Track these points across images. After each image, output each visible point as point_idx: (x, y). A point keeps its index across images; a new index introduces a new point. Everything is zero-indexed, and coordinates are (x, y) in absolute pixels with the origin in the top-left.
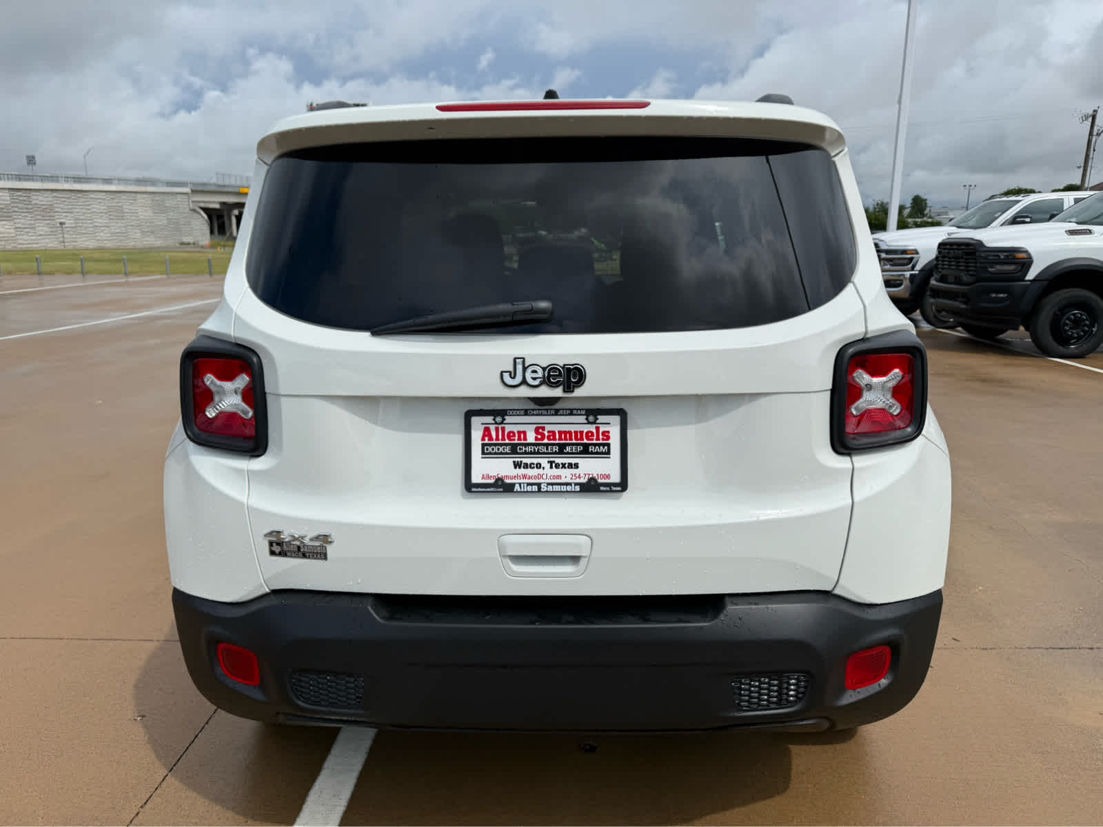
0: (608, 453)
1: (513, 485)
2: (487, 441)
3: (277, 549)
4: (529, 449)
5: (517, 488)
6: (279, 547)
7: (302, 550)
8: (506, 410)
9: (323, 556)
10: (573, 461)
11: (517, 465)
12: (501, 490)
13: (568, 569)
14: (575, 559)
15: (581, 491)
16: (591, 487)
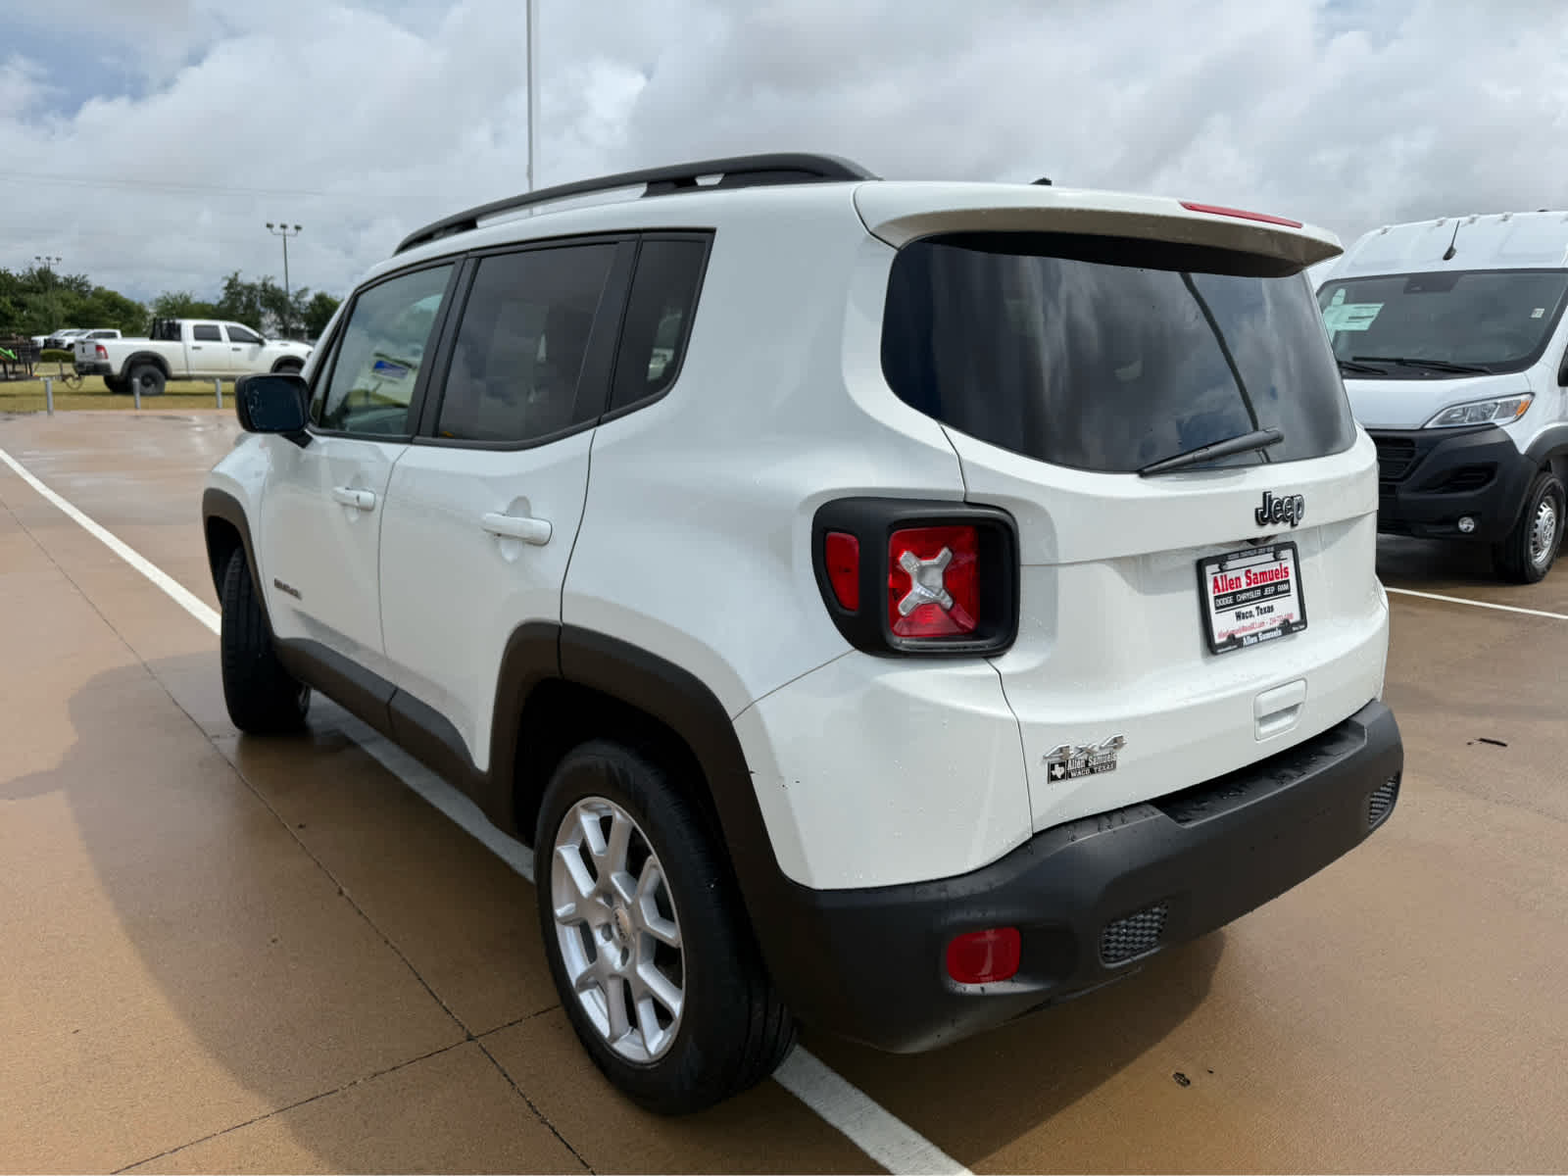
0: (1288, 591)
1: (1241, 639)
2: (1217, 594)
3: (1059, 771)
4: (1243, 597)
5: (1245, 643)
6: (1061, 768)
7: (1090, 765)
8: (1226, 555)
9: (1111, 765)
10: (1269, 604)
11: (1238, 616)
12: (1235, 647)
13: (1287, 720)
14: (1291, 710)
15: (1284, 634)
16: (1287, 628)
